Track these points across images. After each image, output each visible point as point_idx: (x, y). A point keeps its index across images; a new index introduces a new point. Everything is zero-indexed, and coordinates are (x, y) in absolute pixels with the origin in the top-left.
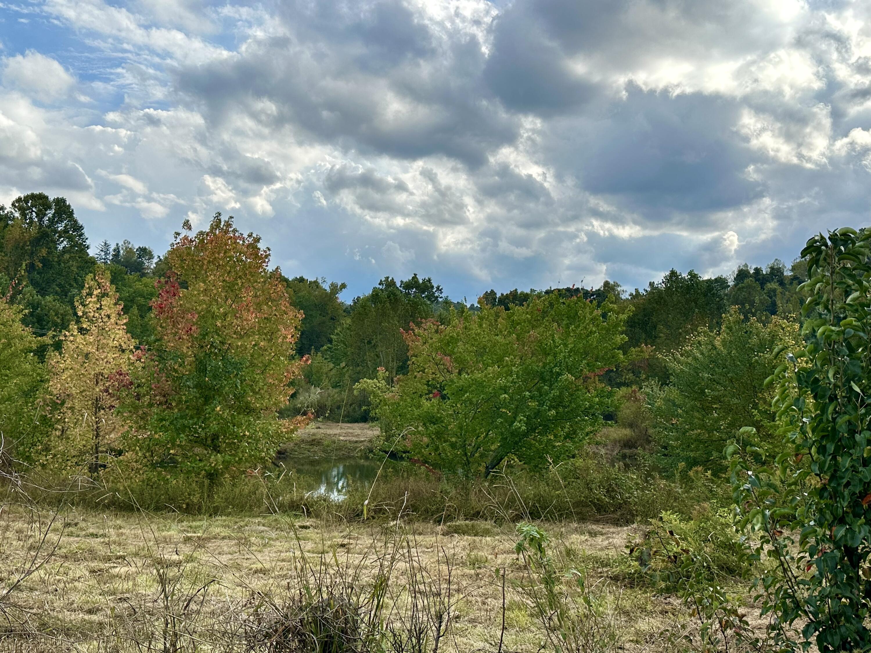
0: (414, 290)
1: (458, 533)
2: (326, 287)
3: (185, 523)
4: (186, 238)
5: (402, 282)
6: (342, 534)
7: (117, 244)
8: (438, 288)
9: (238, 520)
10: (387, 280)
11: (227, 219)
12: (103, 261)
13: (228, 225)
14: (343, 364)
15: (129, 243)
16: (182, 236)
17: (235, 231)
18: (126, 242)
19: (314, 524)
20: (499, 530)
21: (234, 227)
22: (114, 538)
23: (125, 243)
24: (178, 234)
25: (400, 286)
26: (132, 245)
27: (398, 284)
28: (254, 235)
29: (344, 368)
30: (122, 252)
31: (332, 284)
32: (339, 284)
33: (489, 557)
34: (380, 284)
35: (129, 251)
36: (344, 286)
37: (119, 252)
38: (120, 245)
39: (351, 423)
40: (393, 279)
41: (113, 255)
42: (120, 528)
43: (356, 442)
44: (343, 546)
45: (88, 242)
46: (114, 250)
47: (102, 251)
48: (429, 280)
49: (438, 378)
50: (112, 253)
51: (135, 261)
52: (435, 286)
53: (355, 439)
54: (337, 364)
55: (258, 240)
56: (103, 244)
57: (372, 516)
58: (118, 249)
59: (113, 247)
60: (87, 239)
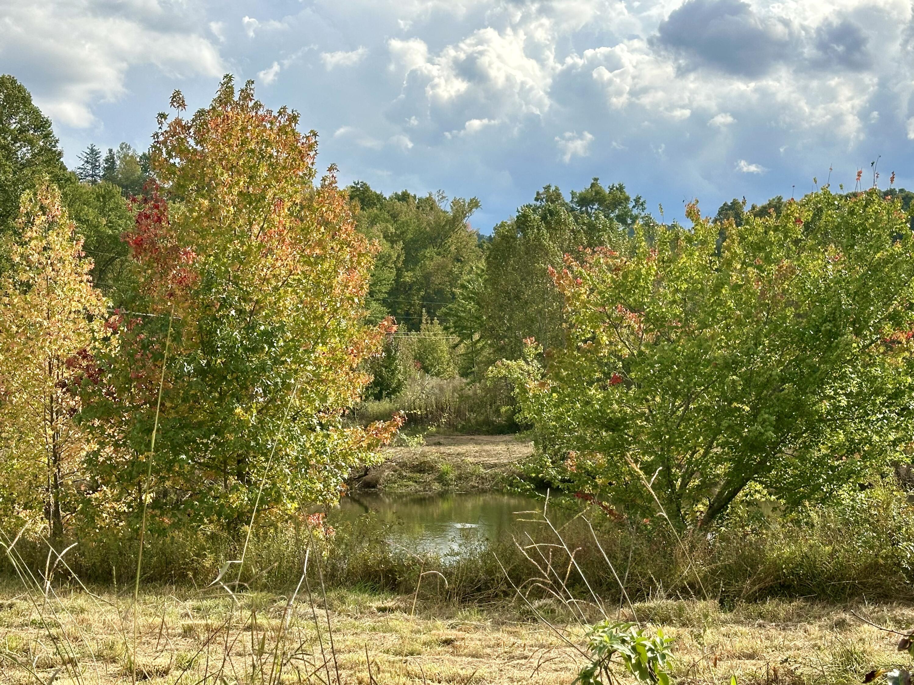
0: (596, 207)
1: (653, 621)
2: (446, 207)
3: (190, 603)
4: (178, 122)
5: (573, 193)
6: (450, 622)
7: (111, 151)
8: (637, 200)
9: (276, 598)
10: (548, 191)
11: (244, 87)
12: (90, 178)
13: (246, 95)
14: (476, 337)
15: (129, 148)
16: (171, 119)
17: (257, 106)
18: (124, 146)
19: (402, 605)
20: (729, 616)
21: (256, 98)
22: (68, 628)
23: (122, 149)
24: (163, 116)
25: (572, 202)
26: (134, 151)
27: (567, 198)
28: (289, 111)
29: (478, 341)
30: (118, 162)
31: (455, 203)
32: (467, 201)
33: (703, 664)
34: (537, 200)
35: (128, 160)
36: (474, 204)
37: (113, 163)
38: (115, 151)
39: (492, 434)
40: (557, 189)
41: (106, 169)
42: (82, 611)
43: (495, 465)
44: (448, 642)
45: (59, 147)
46: (107, 161)
47: (87, 162)
48: (621, 189)
49: (620, 351)
50: (104, 165)
51: (139, 177)
52: (632, 198)
53: (493, 461)
54: (464, 337)
55: (294, 118)
56: (88, 151)
57: (504, 592)
58: (113, 158)
59: (104, 155)
60: (57, 141)
